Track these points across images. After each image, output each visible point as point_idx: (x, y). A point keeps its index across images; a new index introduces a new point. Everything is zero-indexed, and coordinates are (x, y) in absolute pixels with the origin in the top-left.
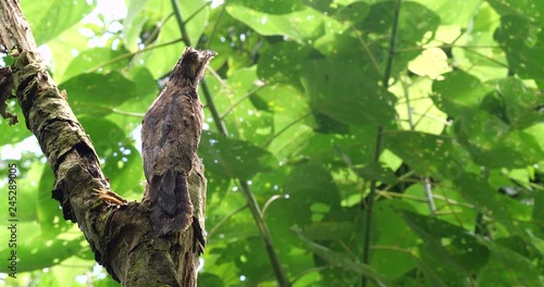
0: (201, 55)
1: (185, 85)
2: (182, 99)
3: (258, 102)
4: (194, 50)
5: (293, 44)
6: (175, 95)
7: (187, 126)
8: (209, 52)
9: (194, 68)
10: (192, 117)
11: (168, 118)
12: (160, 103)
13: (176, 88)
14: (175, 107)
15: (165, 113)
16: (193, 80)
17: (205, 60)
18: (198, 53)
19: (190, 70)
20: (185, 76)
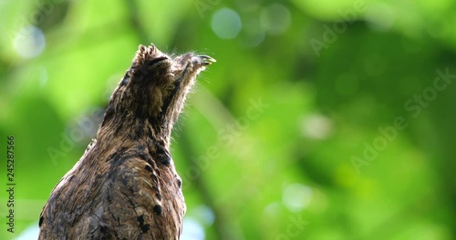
0: (174, 65)
1: (139, 134)
2: (134, 166)
3: (312, 170)
4: (159, 54)
5: (394, 38)
6: (118, 158)
7: (145, 228)
8: (195, 58)
9: (159, 96)
10: (157, 209)
11: (100, 210)
12: (81, 176)
13: (119, 142)
14: (118, 186)
15: (92, 199)
16: (158, 122)
17: (184, 75)
18: (169, 60)
19: (150, 100)
20: (140, 115)
